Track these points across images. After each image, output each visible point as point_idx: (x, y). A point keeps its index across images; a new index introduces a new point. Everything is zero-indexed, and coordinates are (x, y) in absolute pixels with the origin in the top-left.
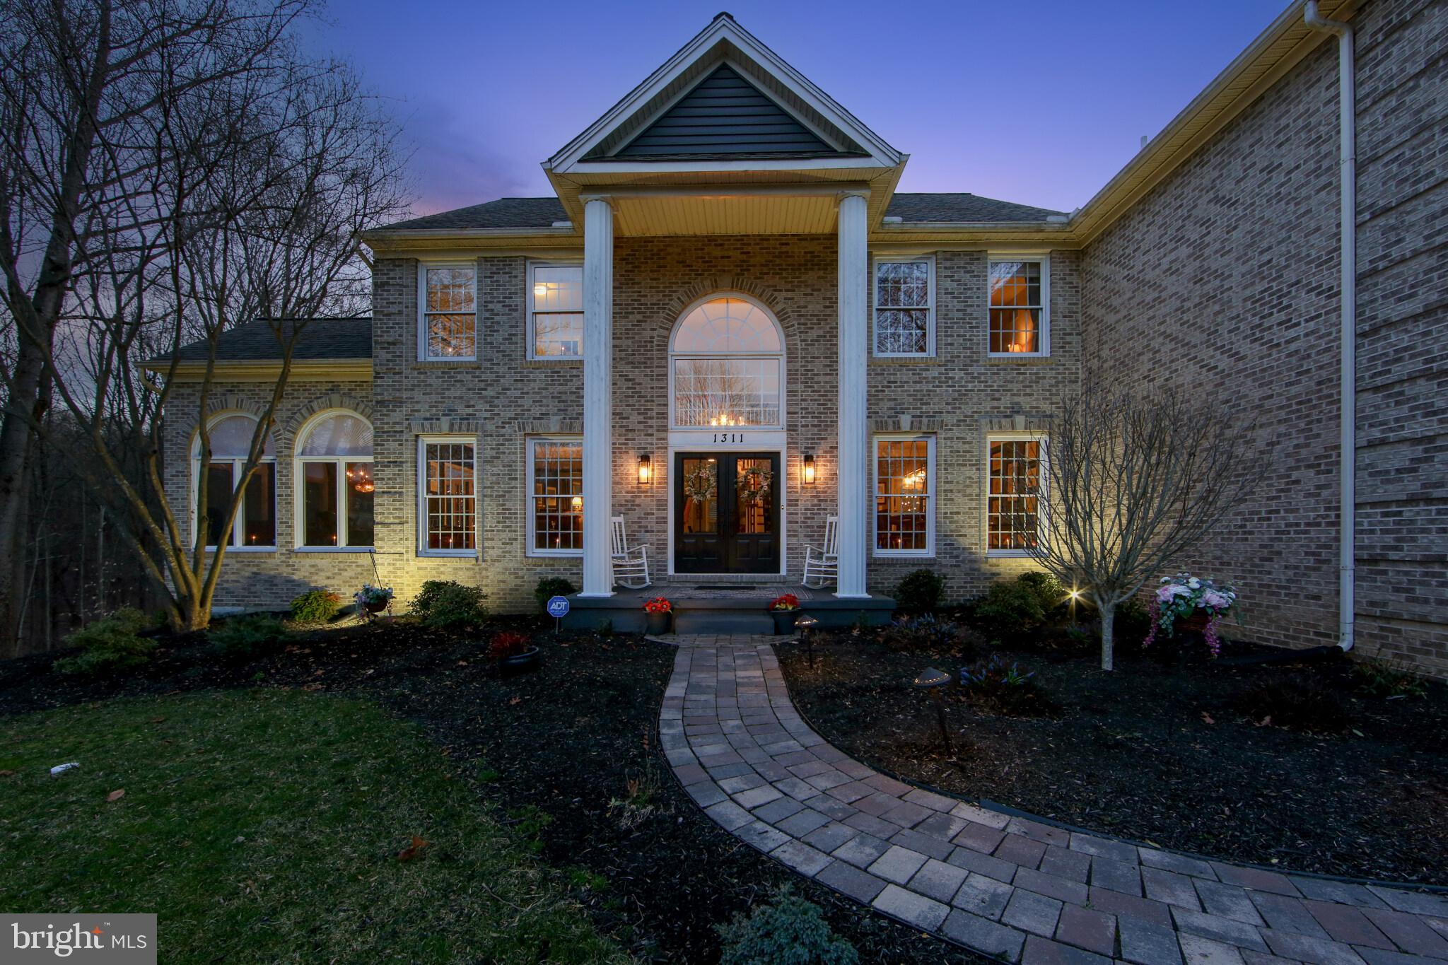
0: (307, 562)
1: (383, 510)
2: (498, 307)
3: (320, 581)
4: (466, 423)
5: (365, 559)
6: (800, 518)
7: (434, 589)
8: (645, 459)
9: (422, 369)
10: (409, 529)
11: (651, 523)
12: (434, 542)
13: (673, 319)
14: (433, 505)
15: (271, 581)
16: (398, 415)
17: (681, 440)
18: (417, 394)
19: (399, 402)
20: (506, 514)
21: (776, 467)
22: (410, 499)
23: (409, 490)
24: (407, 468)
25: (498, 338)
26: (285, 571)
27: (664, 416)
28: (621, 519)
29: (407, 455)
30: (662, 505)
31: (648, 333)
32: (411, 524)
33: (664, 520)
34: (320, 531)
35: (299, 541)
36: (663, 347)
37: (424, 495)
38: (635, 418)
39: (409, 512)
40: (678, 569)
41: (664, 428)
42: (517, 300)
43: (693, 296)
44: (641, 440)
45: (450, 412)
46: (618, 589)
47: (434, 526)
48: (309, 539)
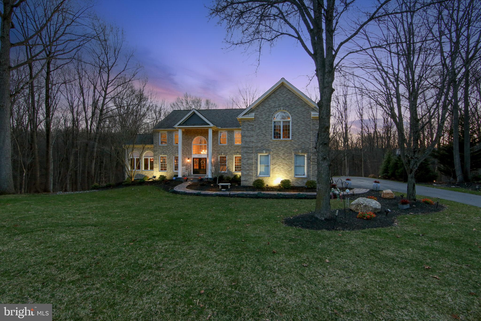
0: (144, 172)
1: (155, 165)
2: (169, 138)
3: (146, 175)
4: (165, 154)
5: (152, 172)
7: (161, 176)
8: (189, 159)
9: (160, 146)
10: (158, 168)
11: (189, 167)
12: (161, 170)
13: (192, 140)
14: (161, 165)
15: (140, 175)
16: (157, 152)
17: (194, 156)
18: (159, 150)
19: (157, 151)
20: (171, 166)
21: (206, 160)
23: (158, 163)
24: (158, 160)
25: (170, 142)
26: (141, 173)
27: (191, 153)
28: (184, 167)
29: (158, 158)
30: (191, 165)
31: (189, 142)
33: (191, 167)
34: (146, 167)
35: (143, 169)
36: (191, 144)
37: (160, 163)
38: (187, 153)
39: (158, 166)
40: (193, 173)
41: (191, 155)
42: (172, 137)
43: (195, 137)
44: (188, 156)
45: (163, 152)
47: (161, 167)
48: (145, 169)
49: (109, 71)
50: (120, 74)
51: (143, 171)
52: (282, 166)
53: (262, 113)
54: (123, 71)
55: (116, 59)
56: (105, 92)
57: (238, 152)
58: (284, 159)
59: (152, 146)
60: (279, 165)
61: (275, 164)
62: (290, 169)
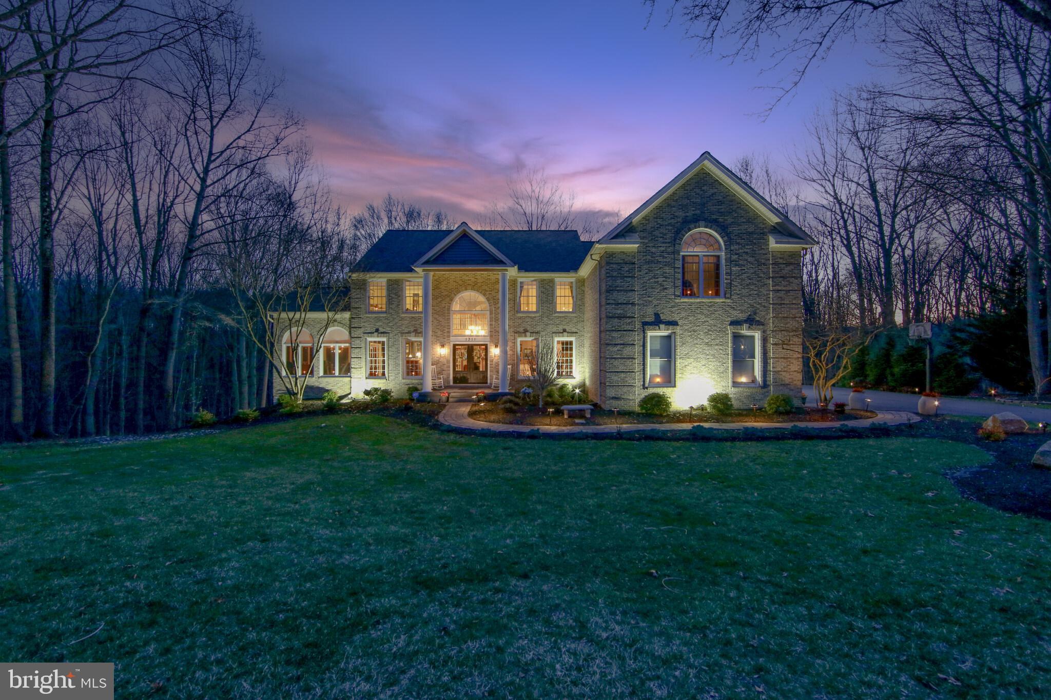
0: (324, 380)
1: (354, 363)
2: (393, 296)
3: (329, 387)
4: (382, 334)
5: (346, 379)
6: (494, 366)
8: (443, 346)
9: (368, 316)
10: (363, 370)
11: (445, 368)
12: (371, 374)
13: (452, 300)
14: (371, 361)
15: (312, 387)
16: (359, 331)
17: (454, 340)
18: (366, 324)
19: (359, 328)
20: (396, 365)
21: (486, 349)
22: (364, 359)
23: (363, 356)
24: (363, 349)
25: (393, 306)
26: (316, 384)
27: (449, 332)
28: (435, 366)
29: (363, 345)
30: (448, 362)
31: (443, 305)
32: (364, 368)
33: (449, 367)
34: (329, 370)
35: (321, 373)
36: (449, 309)
37: (368, 358)
38: (439, 333)
39: (363, 364)
40: (454, 383)
41: (449, 337)
42: (400, 293)
43: (458, 291)
44: (441, 340)
45: (377, 330)
46: (434, 389)
47: (371, 368)
48: (325, 372)
49: (213, 128)
50: (239, 138)
51: (319, 379)
52: (703, 362)
53: (656, 233)
54: (249, 131)
55: (232, 101)
56: (204, 180)
57: (564, 331)
58: (707, 344)
59: (347, 315)
60: (696, 359)
61: (687, 356)
62: (722, 369)
